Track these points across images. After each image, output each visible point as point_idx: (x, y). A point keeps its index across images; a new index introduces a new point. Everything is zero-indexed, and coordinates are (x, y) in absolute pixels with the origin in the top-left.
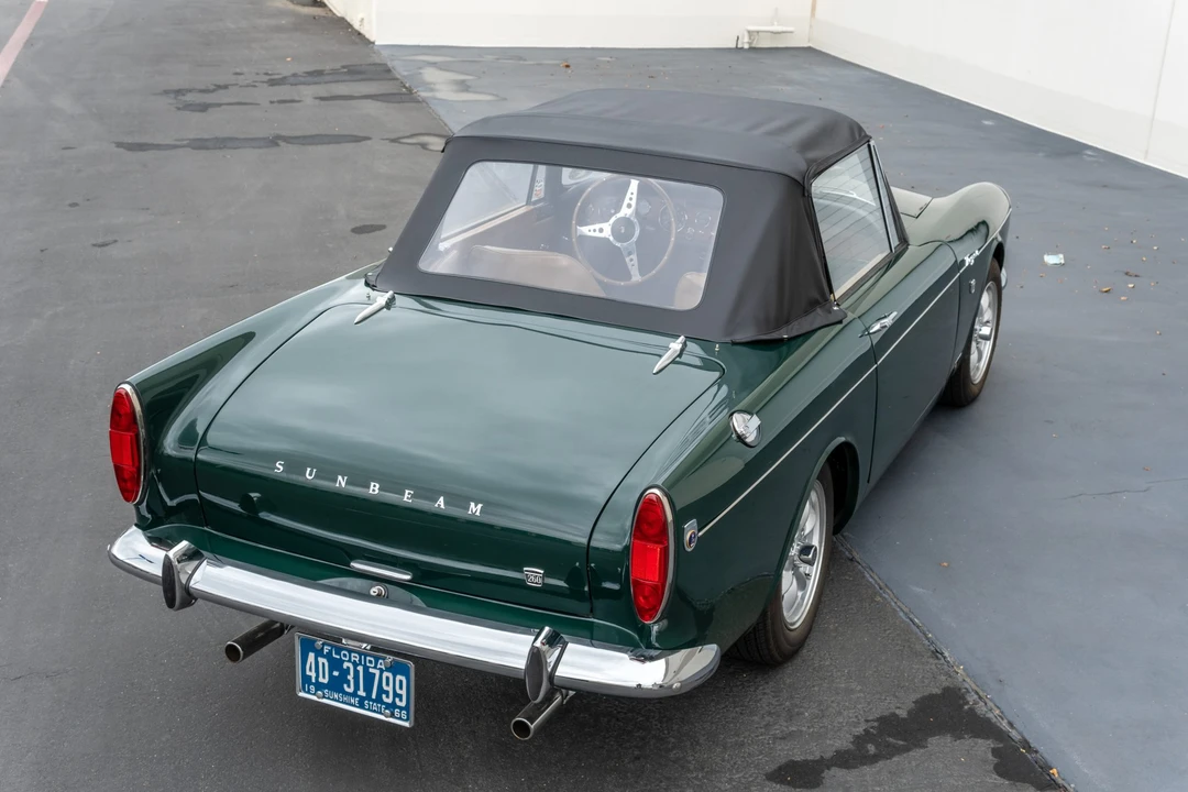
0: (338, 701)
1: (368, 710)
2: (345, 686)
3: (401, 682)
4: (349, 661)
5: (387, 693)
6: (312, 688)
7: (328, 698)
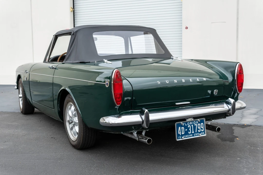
0: (187, 137)
1: (195, 136)
2: (189, 132)
3: (202, 125)
4: (190, 125)
5: (199, 129)
6: (180, 137)
7: (185, 138)
